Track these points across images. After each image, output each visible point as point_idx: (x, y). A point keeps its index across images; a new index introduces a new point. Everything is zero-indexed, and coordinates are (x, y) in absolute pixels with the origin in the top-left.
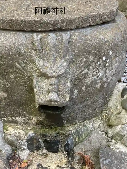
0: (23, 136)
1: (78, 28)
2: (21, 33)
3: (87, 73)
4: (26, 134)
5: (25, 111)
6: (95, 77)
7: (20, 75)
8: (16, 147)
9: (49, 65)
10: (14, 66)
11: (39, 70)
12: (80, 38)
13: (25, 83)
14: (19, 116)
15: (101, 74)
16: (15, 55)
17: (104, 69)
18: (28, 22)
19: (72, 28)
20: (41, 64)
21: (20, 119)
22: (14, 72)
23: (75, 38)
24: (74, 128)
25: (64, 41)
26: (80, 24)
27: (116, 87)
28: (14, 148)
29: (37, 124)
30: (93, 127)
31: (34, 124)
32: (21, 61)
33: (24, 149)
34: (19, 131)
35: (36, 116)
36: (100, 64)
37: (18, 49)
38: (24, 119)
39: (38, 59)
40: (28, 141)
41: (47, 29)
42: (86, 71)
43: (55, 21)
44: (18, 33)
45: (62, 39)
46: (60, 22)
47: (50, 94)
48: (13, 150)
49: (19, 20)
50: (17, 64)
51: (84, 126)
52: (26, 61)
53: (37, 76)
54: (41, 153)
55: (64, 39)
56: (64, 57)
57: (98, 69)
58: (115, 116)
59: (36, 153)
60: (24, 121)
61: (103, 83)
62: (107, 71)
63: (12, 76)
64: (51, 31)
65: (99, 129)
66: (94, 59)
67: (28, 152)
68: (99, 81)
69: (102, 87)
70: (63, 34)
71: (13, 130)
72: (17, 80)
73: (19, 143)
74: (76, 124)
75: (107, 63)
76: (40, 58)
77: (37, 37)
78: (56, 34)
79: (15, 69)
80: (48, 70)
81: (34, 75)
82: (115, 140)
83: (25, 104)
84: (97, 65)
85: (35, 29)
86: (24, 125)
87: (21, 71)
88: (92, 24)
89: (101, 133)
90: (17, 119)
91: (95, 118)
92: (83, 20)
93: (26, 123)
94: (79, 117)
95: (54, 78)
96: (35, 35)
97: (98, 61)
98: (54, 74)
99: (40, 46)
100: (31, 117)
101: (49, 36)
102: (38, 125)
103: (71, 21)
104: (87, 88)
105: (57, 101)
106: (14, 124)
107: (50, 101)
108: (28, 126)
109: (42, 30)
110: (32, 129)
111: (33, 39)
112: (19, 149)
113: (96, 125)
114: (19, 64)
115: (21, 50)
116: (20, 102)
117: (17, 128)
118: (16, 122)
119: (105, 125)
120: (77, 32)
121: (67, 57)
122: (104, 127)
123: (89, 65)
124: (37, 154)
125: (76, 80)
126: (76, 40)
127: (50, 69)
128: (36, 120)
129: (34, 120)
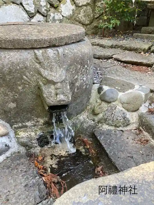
0: (33, 137)
1: (66, 44)
2: (23, 51)
3: (77, 78)
4: (36, 134)
5: (33, 116)
6: (82, 81)
7: (27, 86)
8: (29, 147)
9: (53, 74)
10: (22, 78)
11: (46, 78)
12: (70, 51)
13: (31, 91)
14: (28, 121)
15: (85, 78)
16: (22, 69)
17: (87, 74)
19: (62, 44)
20: (46, 74)
21: (29, 124)
22: (22, 83)
23: (67, 51)
24: (71, 122)
25: (60, 54)
26: (67, 41)
28: (27, 148)
29: (44, 124)
30: (84, 118)
31: (41, 125)
32: (28, 74)
33: (36, 147)
34: (29, 133)
35: (42, 117)
36: (84, 71)
37: (24, 63)
38: (33, 122)
39: (43, 70)
40: (38, 139)
41: (45, 46)
42: (76, 77)
43: (51, 39)
44: (20, 51)
45: (58, 53)
46: (54, 39)
47: (58, 96)
48: (27, 150)
49: (20, 40)
50: (24, 77)
51: (77, 119)
52: (32, 73)
53: (44, 84)
54: (50, 147)
55: (60, 52)
56: (62, 66)
57: (83, 75)
58: (98, 107)
59: (46, 147)
60: (33, 124)
61: (87, 85)
62: (88, 76)
63: (20, 88)
64: (47, 47)
65: (87, 119)
66: (81, 67)
67: (39, 148)
68: (84, 84)
69: (86, 88)
70: (58, 49)
71: (24, 133)
72: (24, 90)
73: (31, 142)
74: (72, 119)
75: (88, 69)
77: (39, 53)
78: (52, 49)
79: (23, 81)
80: (53, 78)
81: (41, 83)
83: (33, 109)
85: (35, 46)
86: (33, 127)
87: (28, 82)
88: (75, 41)
89: (90, 121)
90: (27, 123)
91: (83, 112)
92: (69, 38)
93: (35, 126)
95: (59, 83)
96: (36, 51)
97: (83, 69)
98: (58, 80)
99: (43, 59)
100: (39, 119)
101: (48, 51)
102: (45, 125)
103: (61, 38)
104: (77, 89)
105: (64, 101)
106: (24, 129)
107: (60, 101)
108: (37, 128)
109: (41, 47)
110: (41, 129)
111: (35, 54)
112: (31, 148)
113: (85, 116)
114: (26, 76)
115: (27, 64)
116: (28, 109)
117: (28, 131)
118: (26, 127)
119: (91, 115)
120: (67, 47)
121: (64, 67)
122: (92, 117)
123: (78, 72)
124: (47, 148)
125: (71, 84)
126: (68, 53)
127: (55, 77)
128: (43, 121)
129: (42, 121)
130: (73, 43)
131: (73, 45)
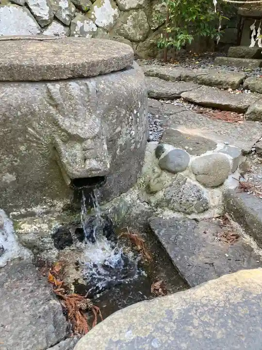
0: (46, 231)
1: (101, 74)
2: (27, 84)
3: (120, 132)
4: (50, 227)
5: (45, 196)
6: (129, 136)
7: (35, 144)
8: (38, 249)
9: (79, 124)
10: (26, 132)
11: (66, 132)
12: (108, 87)
13: (41, 154)
14: (37, 204)
15: (134, 132)
16: (26, 115)
17: (136, 125)
18: (37, 67)
19: (95, 74)
20: (68, 124)
21: (38, 209)
22: (27, 140)
23: (102, 86)
24: (111, 205)
25: (90, 90)
26: (103, 68)
27: (147, 148)
28: (35, 251)
29: (64, 210)
30: (132, 199)
31: (59, 212)
32: (35, 124)
33: (50, 249)
34: (39, 226)
35: (61, 199)
36: (132, 119)
37: (28, 105)
38: (45, 207)
39: (62, 117)
40: (53, 236)
41: (65, 77)
42: (119, 129)
43: (74, 65)
44: (23, 85)
45: (88, 89)
46: (81, 66)
47: (88, 162)
48: (35, 254)
49: (23, 66)
50: (30, 129)
51: (121, 200)
52: (42, 122)
53: (63, 141)
54: (74, 248)
55: (90, 87)
56: (95, 111)
57: (131, 126)
58: (156, 180)
59: (67, 250)
60: (44, 210)
61: (136, 142)
62: (139, 128)
63: (22, 148)
64: (69, 79)
65: (138, 201)
66: (126, 113)
67: (55, 251)
68: (132, 141)
69: (135, 148)
70: (88, 82)
71: (30, 226)
72: (30, 152)
73: (42, 241)
74: (112, 200)
75: (138, 117)
76: (64, 115)
77: (55, 88)
78: (77, 83)
79: (27, 136)
80: (79, 130)
81: (57, 140)
82: (160, 207)
83: (44, 185)
84: (130, 120)
85: (48, 77)
86: (45, 216)
87: (36, 138)
88: (116, 69)
89: (142, 204)
90: (34, 209)
91: (131, 189)
92: (106, 63)
93: (47, 213)
94: (115, 190)
95: (89, 140)
96: (49, 85)
97: (130, 115)
98: (88, 135)
99: (62, 99)
100: (55, 202)
101: (70, 85)
102: (65, 212)
103: (93, 65)
104: (121, 151)
105: (99, 170)
106: (30, 218)
107: (91, 170)
108: (51, 217)
109: (58, 78)
110: (58, 218)
111: (49, 90)
112: (42, 251)
113: (135, 196)
114: (34, 129)
115: (35, 108)
116: (36, 184)
117: (35, 222)
118: (33, 214)
119: (145, 193)
120: (102, 79)
121: (98, 112)
122: (145, 196)
123: (121, 122)
124: (70, 251)
125: (110, 141)
126: (104, 89)
127: (81, 129)
128: (62, 205)
129: (60, 205)
130: (113, 72)
131: (113, 75)
